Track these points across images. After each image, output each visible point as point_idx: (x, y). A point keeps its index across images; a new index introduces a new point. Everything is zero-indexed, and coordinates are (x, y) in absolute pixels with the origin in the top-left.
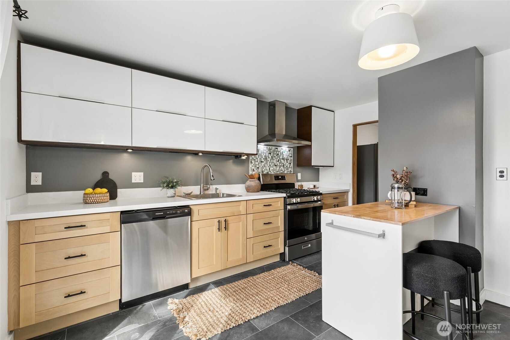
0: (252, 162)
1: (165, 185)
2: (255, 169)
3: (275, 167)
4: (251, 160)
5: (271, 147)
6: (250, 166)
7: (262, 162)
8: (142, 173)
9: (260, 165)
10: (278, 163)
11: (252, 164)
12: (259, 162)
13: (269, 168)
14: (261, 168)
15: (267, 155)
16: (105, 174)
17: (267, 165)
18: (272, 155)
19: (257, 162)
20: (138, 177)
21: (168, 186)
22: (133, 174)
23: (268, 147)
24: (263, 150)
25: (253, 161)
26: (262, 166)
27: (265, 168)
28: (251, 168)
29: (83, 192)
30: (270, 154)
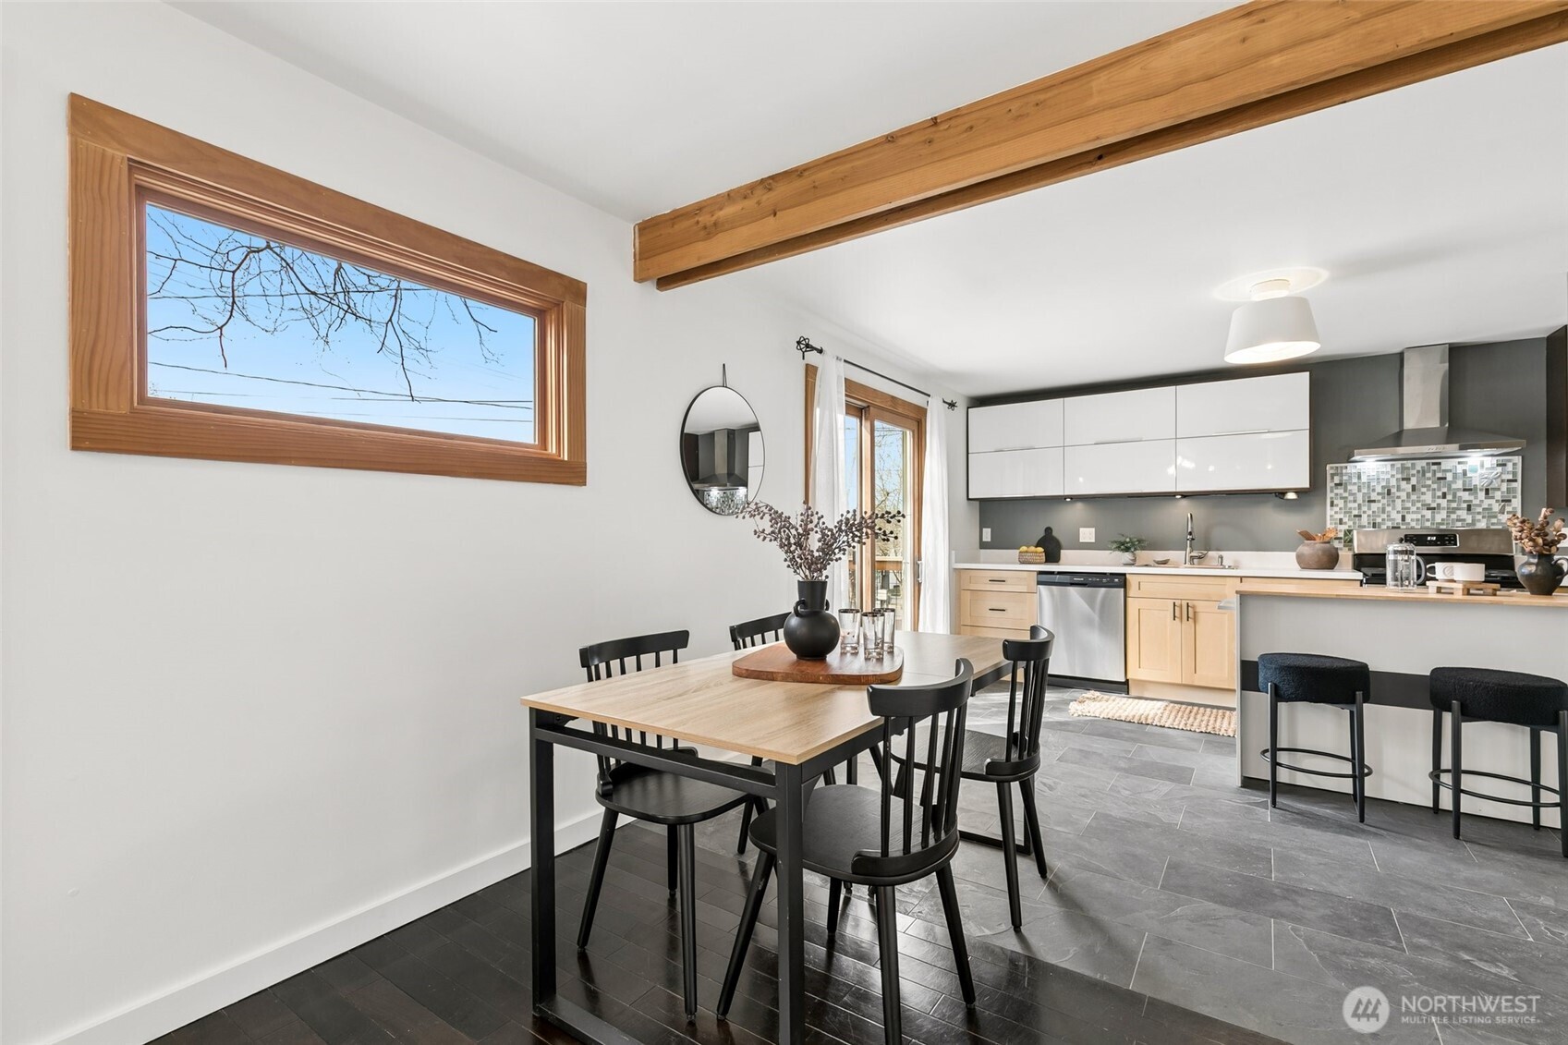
0: (1335, 503)
1: (1115, 545)
2: (1345, 520)
3: (1428, 514)
4: (1331, 498)
5: (1408, 464)
6: (1329, 511)
7: (1370, 501)
8: (1093, 529)
9: (1365, 508)
10: (1444, 503)
11: (1336, 509)
12: (1360, 500)
13: (1400, 515)
14: (1369, 516)
15: (1393, 482)
16: (1049, 530)
17: (1394, 509)
18: (1415, 483)
19: (1355, 501)
20: (1087, 535)
21: (1118, 548)
22: (1081, 529)
23: (1398, 464)
24: (1375, 474)
25: (1340, 503)
26: (1373, 512)
27: (1385, 516)
28: (1331, 516)
29: (1018, 551)
30: (1408, 479)
